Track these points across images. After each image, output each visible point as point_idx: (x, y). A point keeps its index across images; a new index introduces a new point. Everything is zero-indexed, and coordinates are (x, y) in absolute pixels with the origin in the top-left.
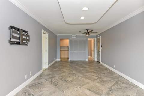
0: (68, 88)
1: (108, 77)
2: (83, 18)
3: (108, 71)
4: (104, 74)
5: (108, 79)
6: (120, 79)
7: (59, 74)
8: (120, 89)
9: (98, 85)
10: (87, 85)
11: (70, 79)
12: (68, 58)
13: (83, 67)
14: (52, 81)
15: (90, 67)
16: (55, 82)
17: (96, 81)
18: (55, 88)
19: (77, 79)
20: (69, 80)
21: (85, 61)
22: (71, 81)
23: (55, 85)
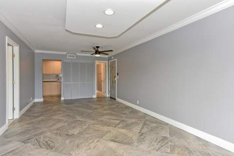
0: (78, 146)
1: (132, 118)
2: (99, 26)
3: (130, 110)
4: (126, 114)
5: (134, 120)
6: (146, 118)
7: (51, 126)
8: (151, 130)
9: (123, 131)
10: (108, 134)
11: (76, 132)
12: (60, 96)
13: (91, 108)
14: (39, 142)
15: (103, 107)
16: (47, 142)
17: (119, 126)
18: (52, 153)
19: (88, 128)
20: (75, 134)
21: (92, 98)
22: (78, 134)
23: (49, 147)
